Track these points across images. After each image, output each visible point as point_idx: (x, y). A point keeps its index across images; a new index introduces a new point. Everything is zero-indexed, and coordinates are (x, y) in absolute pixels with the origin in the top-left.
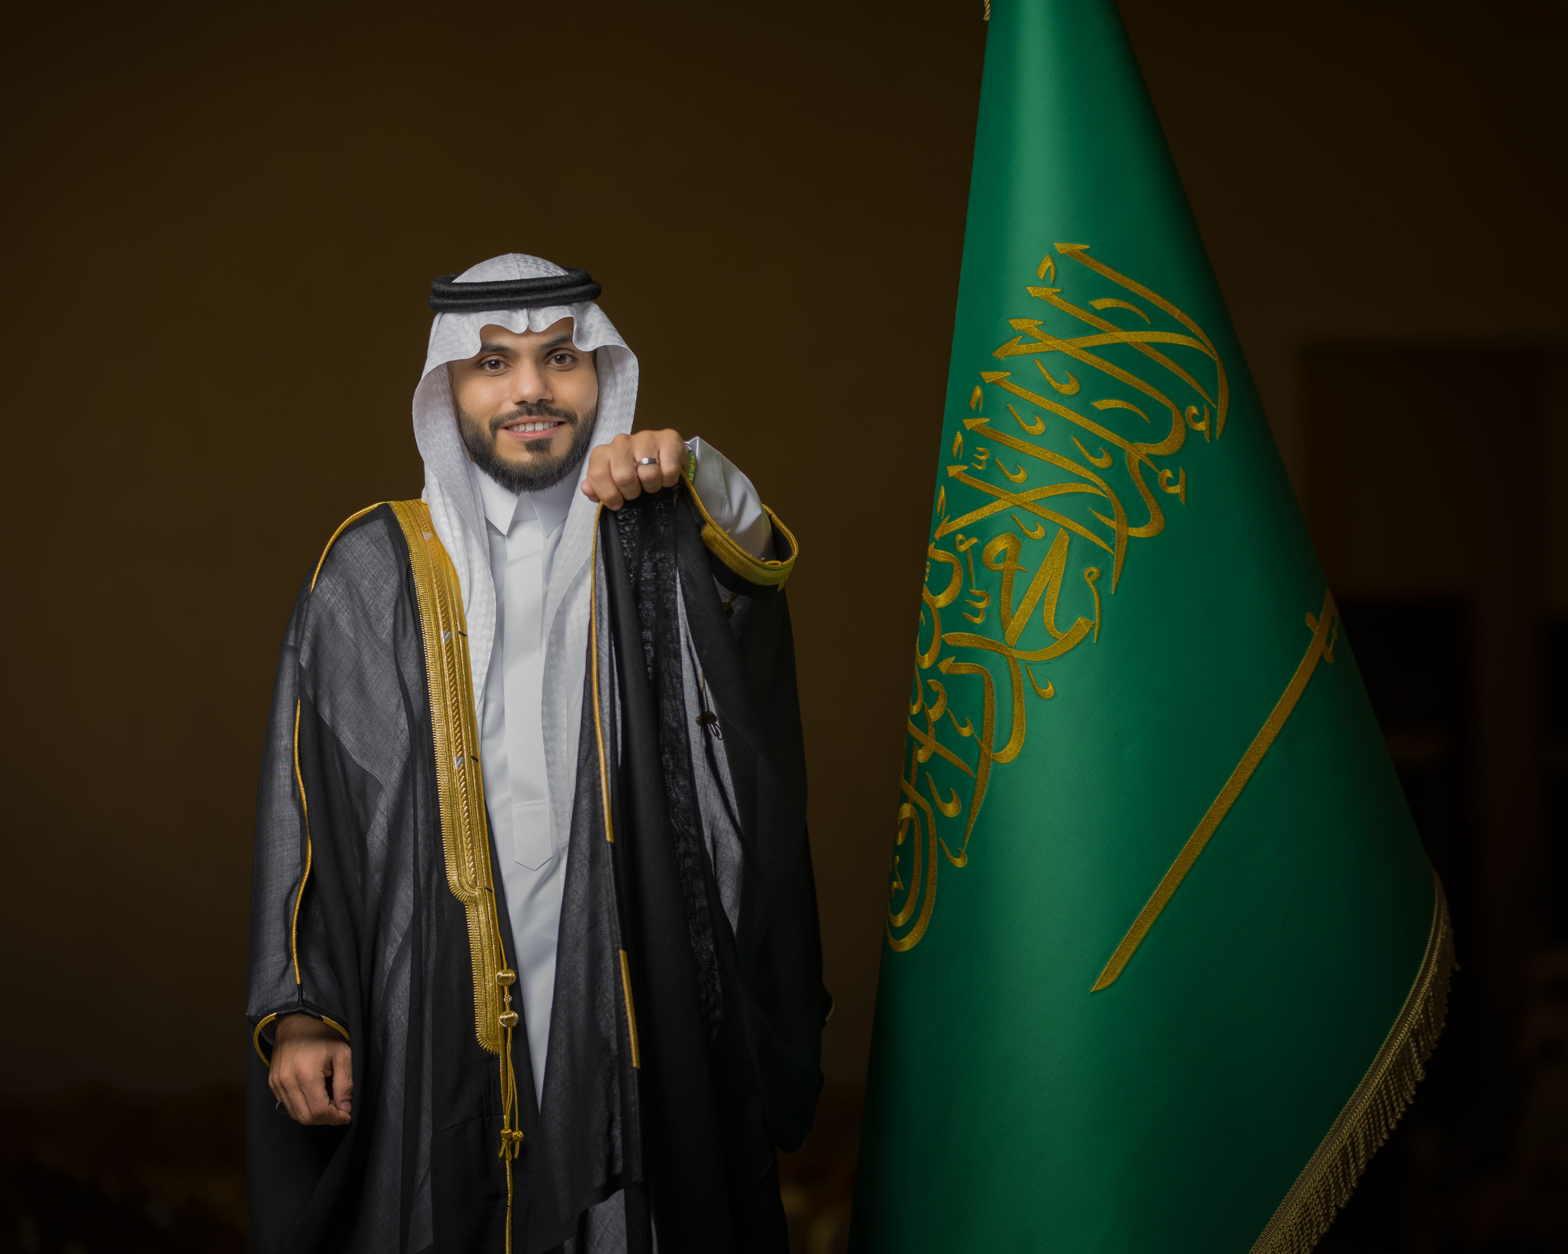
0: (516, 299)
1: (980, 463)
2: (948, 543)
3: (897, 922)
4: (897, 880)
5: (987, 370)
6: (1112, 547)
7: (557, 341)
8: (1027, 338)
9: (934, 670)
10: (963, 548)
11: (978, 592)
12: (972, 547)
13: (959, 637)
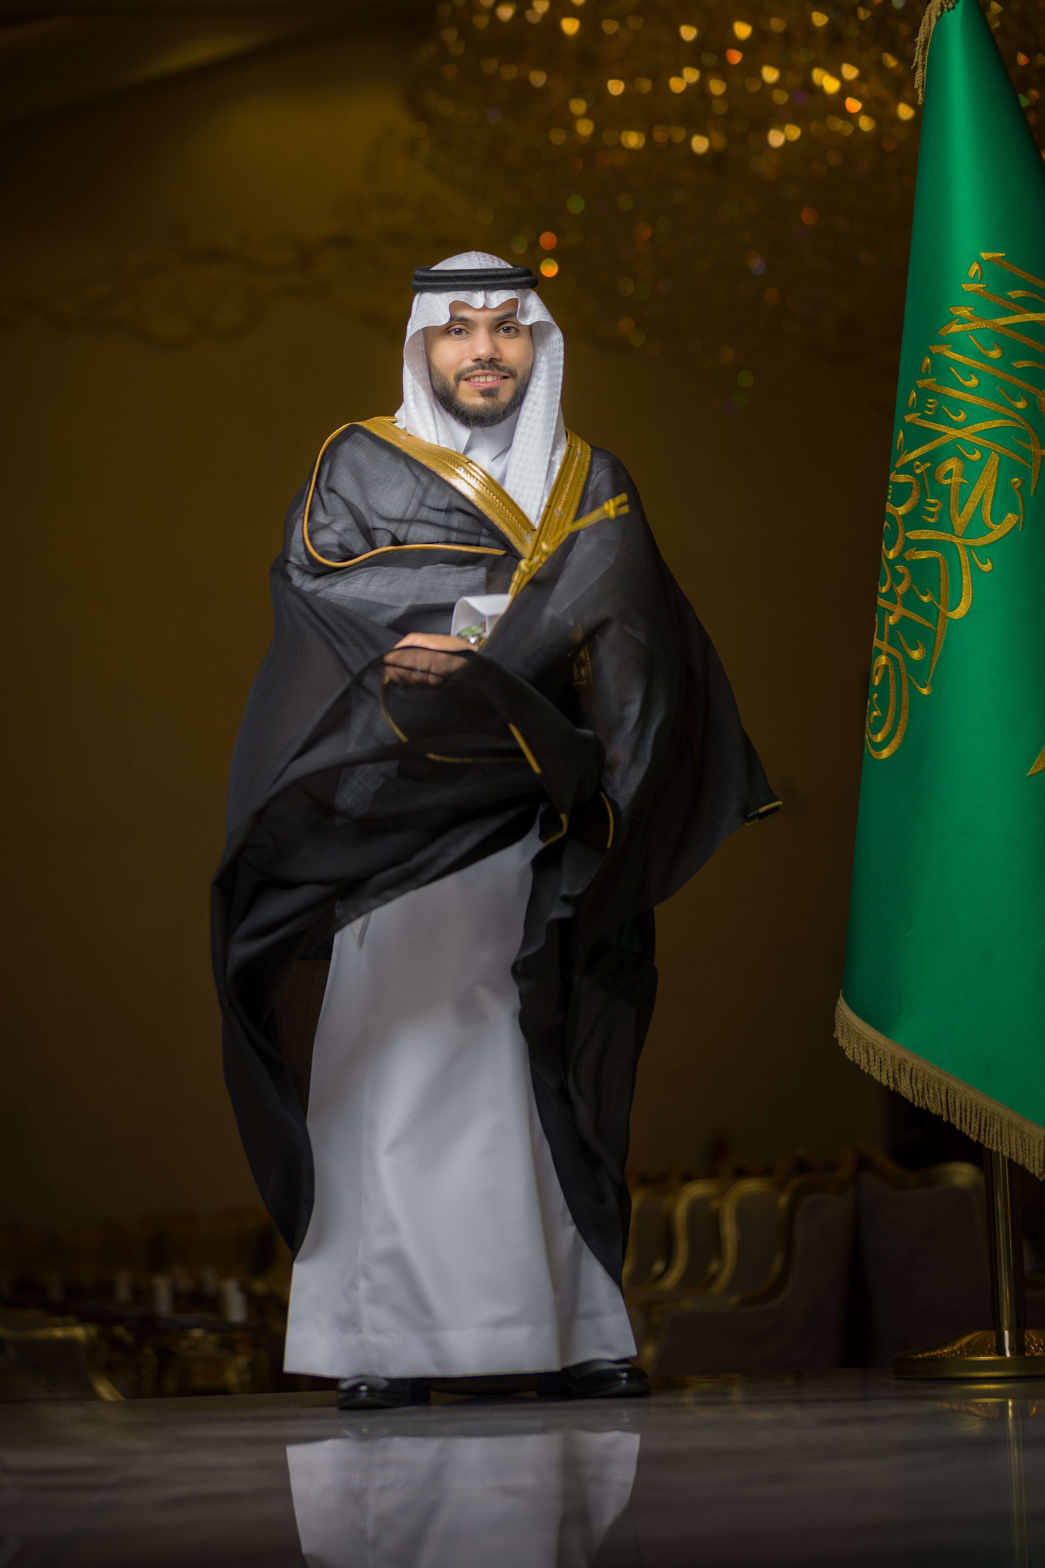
0: (477, 283)
1: (930, 410)
2: (907, 469)
3: (877, 738)
4: (875, 710)
5: (934, 343)
6: (1031, 464)
7: (506, 315)
8: (963, 320)
9: (901, 560)
10: (918, 472)
11: (932, 501)
12: (926, 469)
13: (919, 533)
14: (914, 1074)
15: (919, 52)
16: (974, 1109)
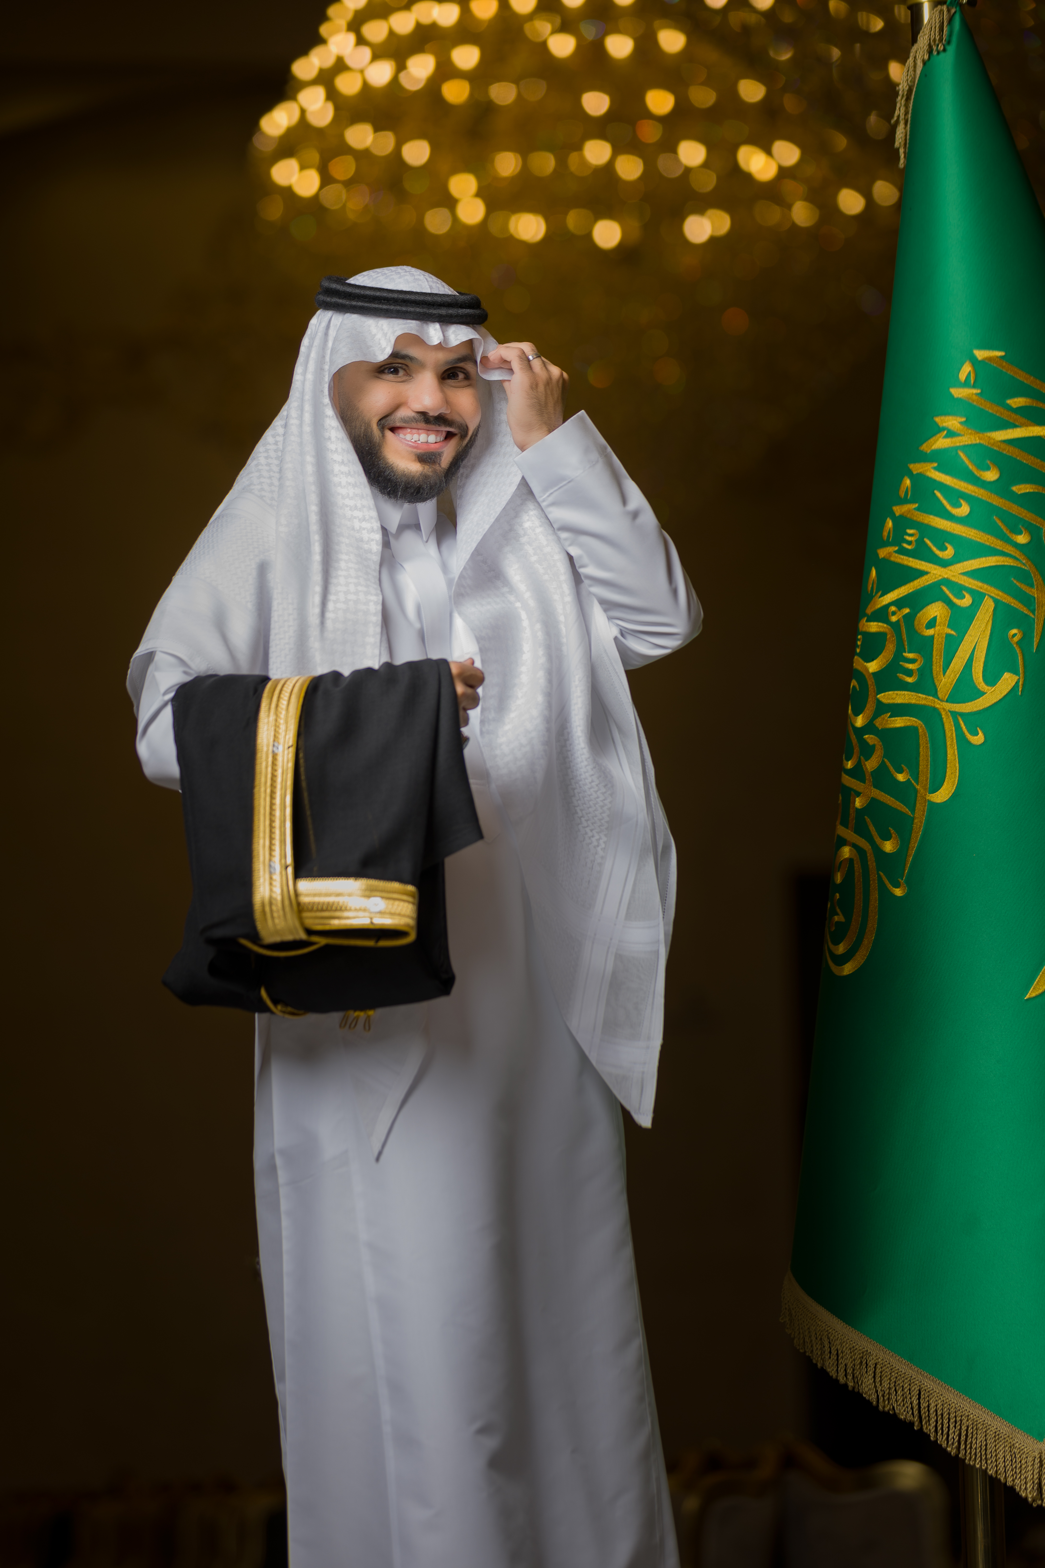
1: (910, 543)
2: (882, 615)
3: (838, 950)
4: (837, 914)
5: (915, 462)
6: (1033, 612)
8: (951, 433)
9: (870, 727)
10: (894, 619)
11: (911, 656)
12: (905, 616)
13: (894, 696)
14: (878, 1371)
15: (901, 104)
16: (952, 1415)
